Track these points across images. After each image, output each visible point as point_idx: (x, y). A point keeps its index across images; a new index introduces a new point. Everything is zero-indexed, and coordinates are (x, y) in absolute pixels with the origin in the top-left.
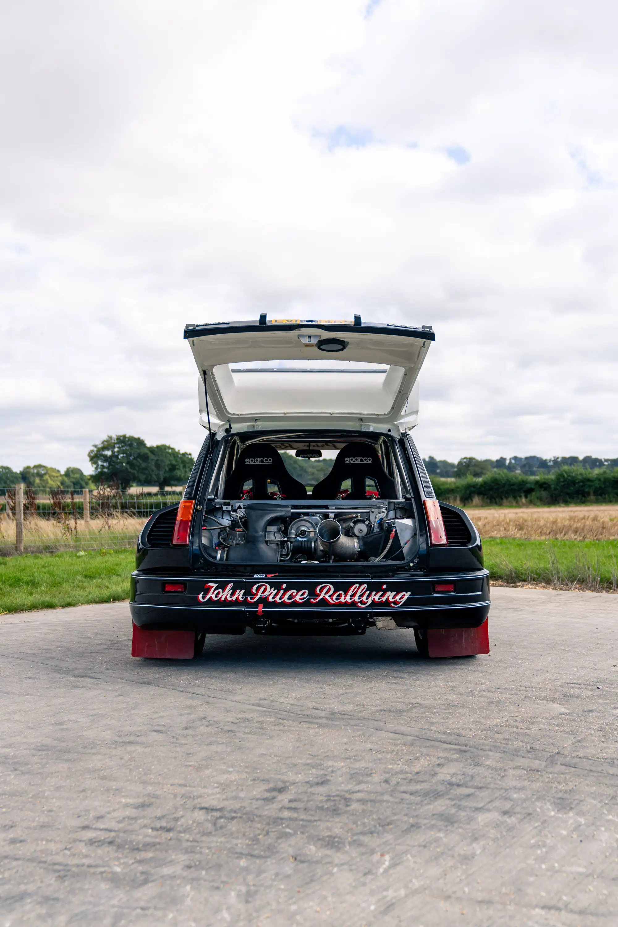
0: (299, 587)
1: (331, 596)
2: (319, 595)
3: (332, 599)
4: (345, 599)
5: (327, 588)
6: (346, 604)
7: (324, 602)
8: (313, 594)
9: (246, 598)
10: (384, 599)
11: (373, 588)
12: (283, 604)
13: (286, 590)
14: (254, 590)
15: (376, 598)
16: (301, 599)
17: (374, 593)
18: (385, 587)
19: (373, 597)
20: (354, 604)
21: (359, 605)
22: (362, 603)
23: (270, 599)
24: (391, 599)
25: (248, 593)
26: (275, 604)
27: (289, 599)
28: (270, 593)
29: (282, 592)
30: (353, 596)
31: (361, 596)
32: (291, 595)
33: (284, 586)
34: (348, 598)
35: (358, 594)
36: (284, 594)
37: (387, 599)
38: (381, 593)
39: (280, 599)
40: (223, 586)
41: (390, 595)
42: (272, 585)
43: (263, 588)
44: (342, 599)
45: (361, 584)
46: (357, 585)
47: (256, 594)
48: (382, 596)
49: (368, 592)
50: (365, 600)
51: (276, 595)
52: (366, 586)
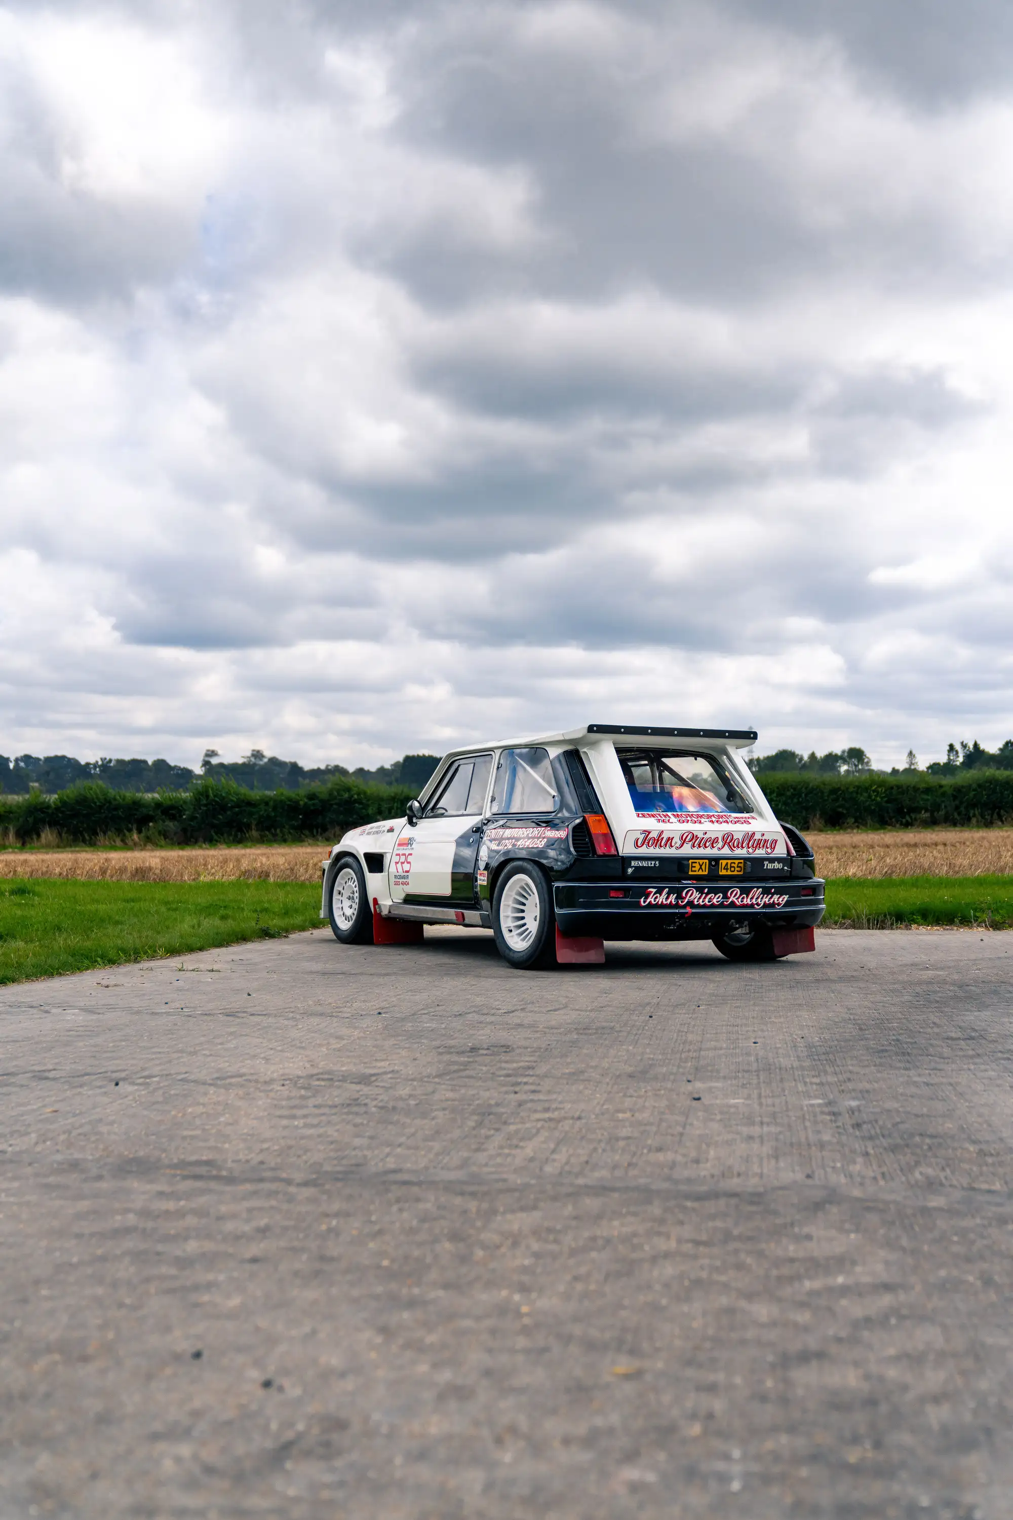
1: (738, 899)
2: (730, 898)
3: (738, 901)
5: (736, 892)
8: (726, 897)
9: (678, 902)
10: (771, 901)
11: (766, 891)
12: (705, 906)
13: (707, 894)
14: (684, 895)
15: (767, 900)
16: (717, 902)
17: (766, 896)
18: (773, 890)
19: (764, 900)
20: (752, 906)
21: (756, 906)
22: (758, 904)
23: (696, 903)
24: (776, 902)
25: (680, 897)
26: (699, 906)
27: (709, 902)
28: (695, 897)
29: (704, 895)
30: (752, 898)
31: (757, 898)
32: (710, 898)
33: (706, 890)
34: (749, 900)
35: (755, 897)
36: (705, 898)
37: (774, 901)
38: (770, 896)
39: (703, 902)
40: (660, 891)
41: (776, 897)
42: (698, 889)
43: (691, 892)
44: (745, 902)
45: (758, 888)
46: (756, 889)
47: (685, 898)
48: (771, 898)
49: (762, 895)
50: (760, 903)
51: (700, 898)
52: (761, 889)
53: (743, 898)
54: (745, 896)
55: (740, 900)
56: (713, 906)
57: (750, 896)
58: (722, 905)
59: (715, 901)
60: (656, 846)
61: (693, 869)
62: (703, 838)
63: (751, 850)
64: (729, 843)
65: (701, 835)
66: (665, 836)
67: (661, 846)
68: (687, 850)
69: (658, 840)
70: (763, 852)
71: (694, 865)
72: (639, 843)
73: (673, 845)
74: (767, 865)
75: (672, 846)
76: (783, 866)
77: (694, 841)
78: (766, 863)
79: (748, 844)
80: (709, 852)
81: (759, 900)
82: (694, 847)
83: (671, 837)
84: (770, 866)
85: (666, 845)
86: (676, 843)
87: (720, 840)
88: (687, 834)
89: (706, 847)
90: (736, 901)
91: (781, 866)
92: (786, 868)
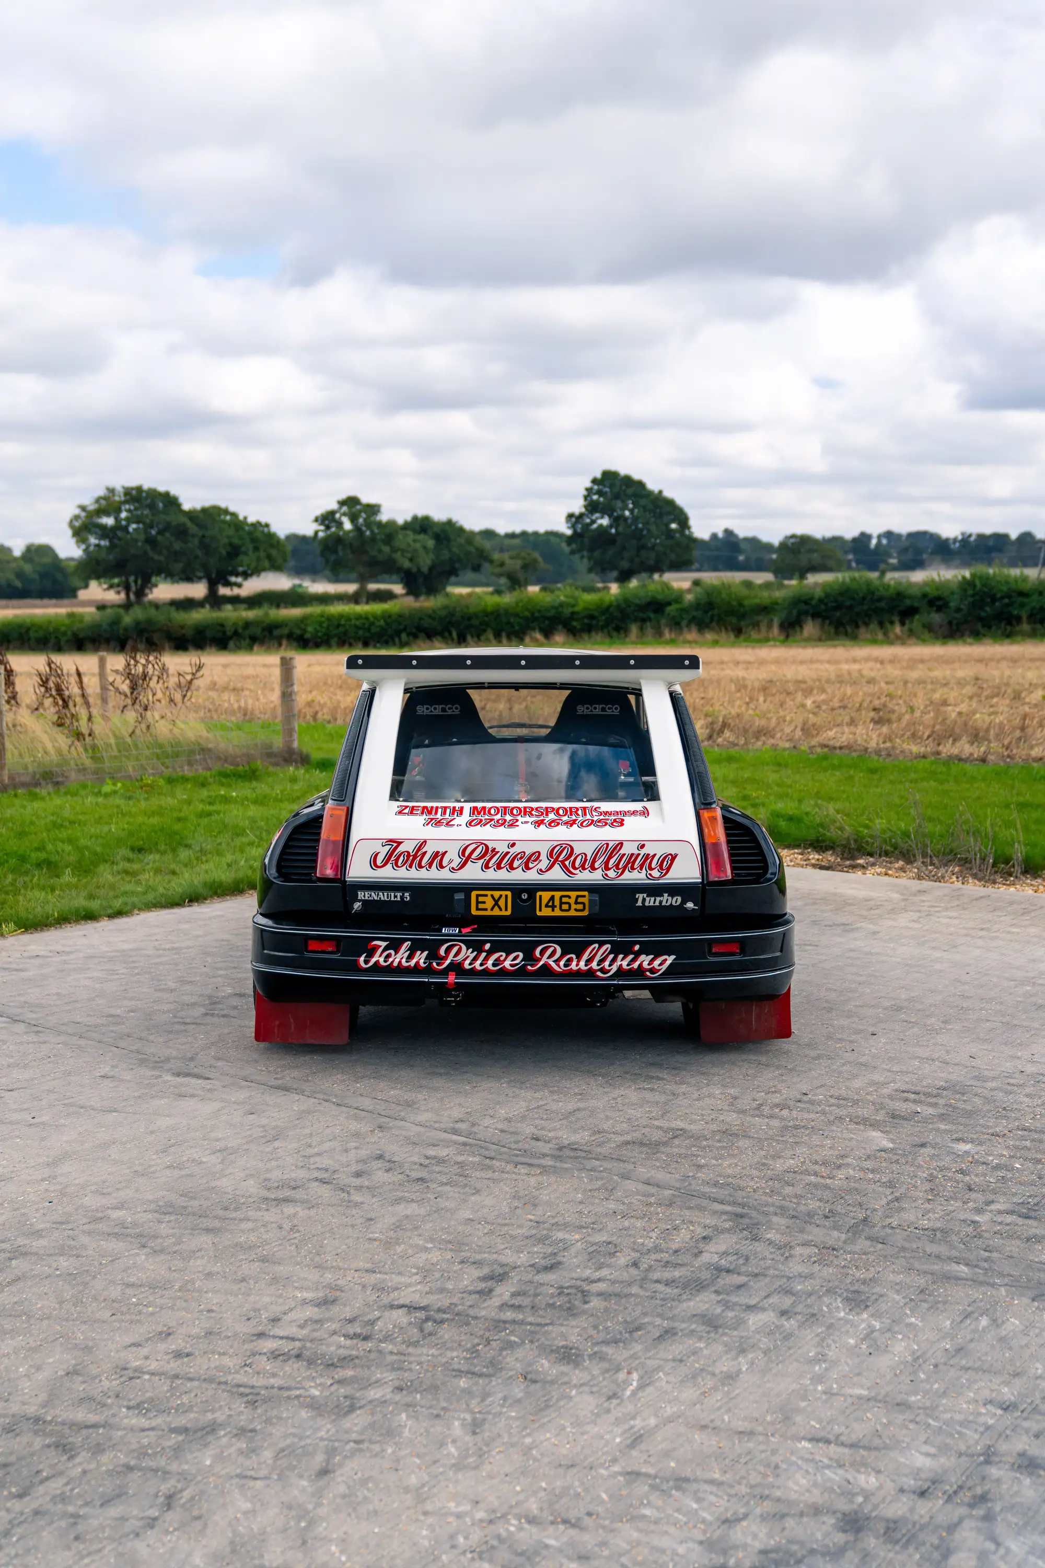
2: (539, 960)
3: (558, 966)
4: (577, 965)
9: (431, 964)
10: (636, 965)
11: (619, 949)
12: (486, 973)
13: (490, 953)
14: (442, 952)
15: (625, 963)
16: (512, 965)
17: (621, 956)
18: (637, 947)
19: (619, 963)
20: (590, 973)
21: (599, 973)
22: (603, 971)
23: (467, 965)
24: (645, 965)
25: (433, 955)
26: (473, 972)
27: (494, 965)
28: (466, 956)
29: (484, 954)
30: (589, 961)
31: (602, 961)
32: (498, 959)
33: (487, 946)
34: (582, 964)
35: (597, 958)
36: (486, 959)
37: (640, 965)
38: (631, 957)
39: (481, 965)
40: (395, 945)
41: (645, 960)
42: (469, 944)
43: (455, 949)
44: (573, 966)
45: (601, 944)
47: (445, 958)
48: (633, 961)
49: (611, 956)
50: (607, 967)
51: (475, 959)
52: (609, 946)
53: (570, 960)
54: (574, 956)
55: (562, 963)
56: (503, 972)
57: (586, 956)
58: (521, 972)
59: (507, 964)
60: (409, 867)
61: (481, 906)
62: (508, 853)
63: (611, 874)
64: (563, 862)
65: (502, 848)
66: (430, 849)
67: (419, 867)
68: (473, 873)
69: (415, 857)
70: (643, 875)
71: (481, 899)
72: (379, 862)
73: (444, 864)
74: (644, 900)
75: (442, 867)
76: (684, 902)
77: (487, 858)
78: (640, 897)
79: (607, 863)
80: (518, 876)
81: (607, 963)
82: (487, 867)
83: (442, 850)
84: (650, 902)
85: (430, 865)
86: (451, 861)
87: (543, 856)
88: (474, 846)
89: (512, 868)
90: (554, 965)
91: (677, 900)
92: (690, 905)
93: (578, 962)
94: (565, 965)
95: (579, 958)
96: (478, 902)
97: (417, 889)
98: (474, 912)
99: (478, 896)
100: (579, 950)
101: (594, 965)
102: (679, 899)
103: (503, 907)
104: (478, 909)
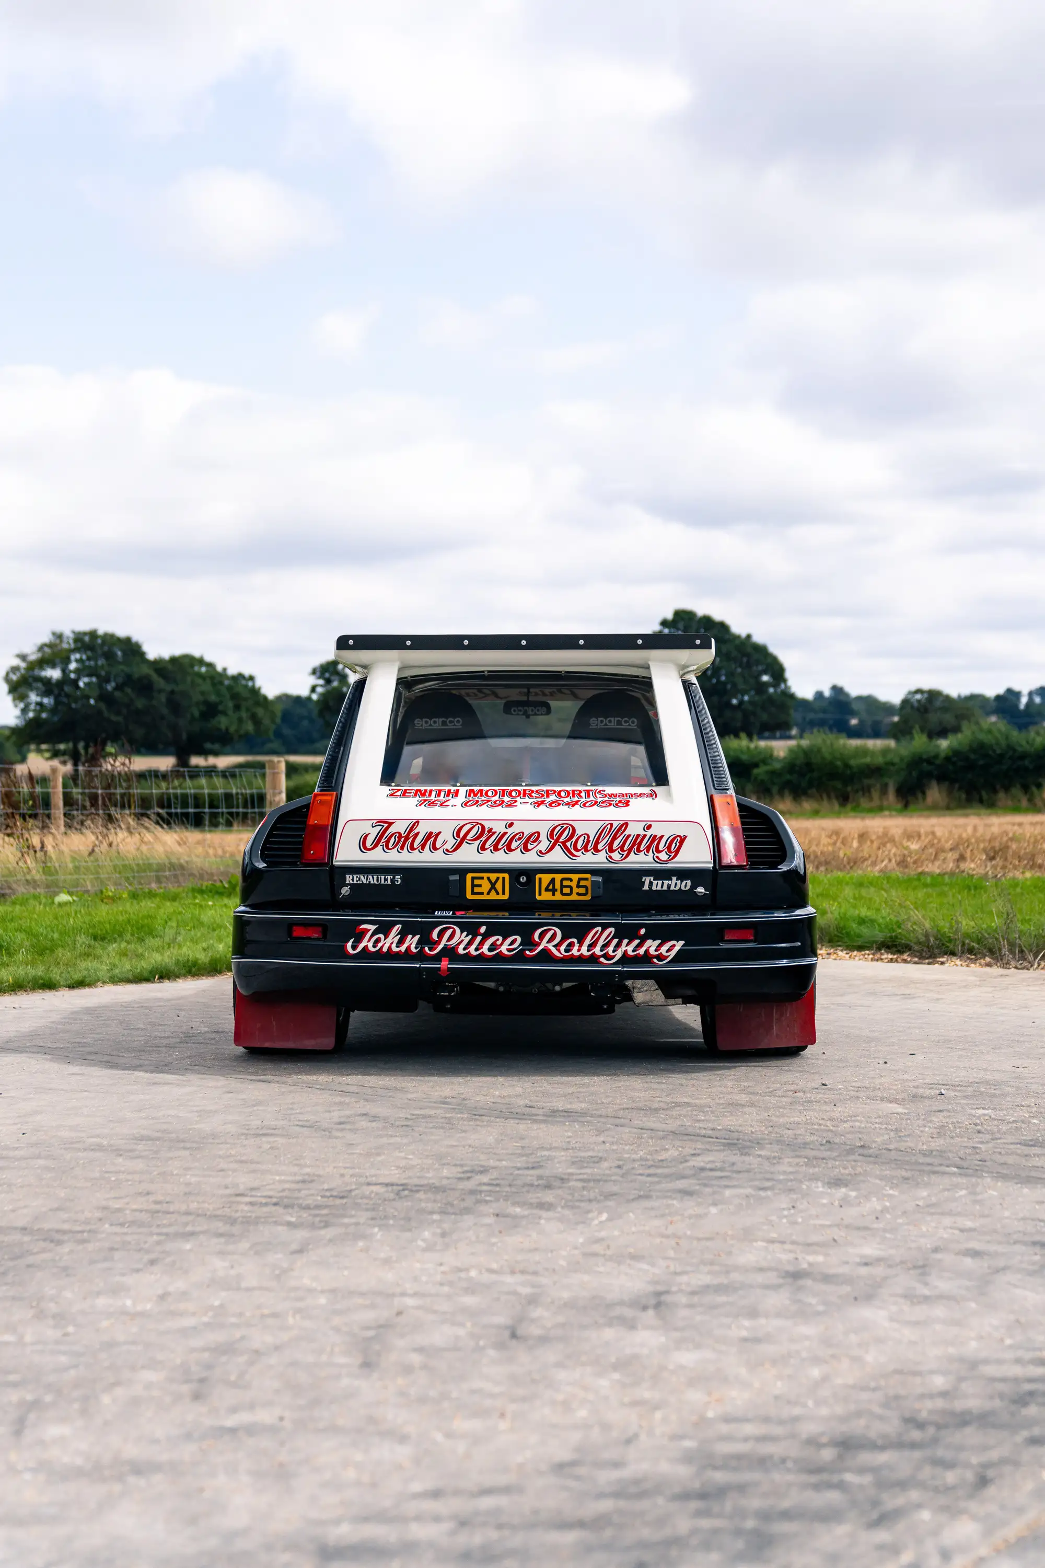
0: (505, 931)
1: (557, 946)
2: (538, 944)
3: (559, 951)
4: (579, 950)
5: (551, 933)
6: (581, 959)
7: (546, 956)
8: (528, 942)
9: (422, 949)
10: (642, 951)
11: (624, 933)
12: (481, 958)
13: (486, 937)
14: (435, 935)
15: (630, 949)
16: (509, 950)
17: (626, 941)
18: (643, 931)
19: (624, 948)
20: (593, 959)
21: (602, 959)
22: (607, 956)
23: (461, 950)
24: (653, 950)
25: (425, 940)
26: (468, 958)
27: (490, 950)
28: (460, 940)
29: (479, 938)
30: (592, 946)
31: (605, 946)
32: (494, 944)
33: (483, 929)
34: (584, 948)
35: (601, 943)
36: (481, 943)
37: (647, 951)
38: (637, 941)
39: (476, 949)
40: (385, 929)
41: (651, 945)
42: (463, 927)
43: (449, 933)
44: (575, 951)
45: (605, 927)
46: (599, 929)
47: (438, 943)
48: (639, 946)
49: (616, 941)
50: (611, 953)
51: (470, 943)
52: (612, 929)
53: (571, 945)
54: (575, 941)
55: (563, 948)
56: (500, 958)
57: (588, 941)
58: (519, 957)
59: (504, 949)
60: (402, 848)
61: (476, 890)
62: (505, 833)
63: (616, 856)
64: (564, 843)
65: (499, 828)
66: (423, 830)
67: (413, 848)
68: (468, 855)
69: (407, 838)
70: (649, 858)
71: (477, 882)
72: (368, 845)
73: (438, 845)
74: (651, 883)
75: (435, 849)
76: (694, 886)
77: (483, 839)
78: (648, 879)
79: (610, 844)
80: (516, 858)
81: (610, 949)
82: (483, 848)
83: (435, 831)
84: (655, 885)
85: (423, 847)
86: (445, 842)
87: (543, 837)
88: (469, 826)
89: (509, 850)
90: (554, 950)
91: (686, 885)
92: (701, 890)
93: (580, 946)
94: (566, 951)
95: (581, 943)
96: (473, 886)
97: (408, 873)
98: (469, 896)
99: (473, 878)
100: (579, 932)
101: (597, 950)
102: (689, 883)
103: (500, 891)
104: (473, 893)
